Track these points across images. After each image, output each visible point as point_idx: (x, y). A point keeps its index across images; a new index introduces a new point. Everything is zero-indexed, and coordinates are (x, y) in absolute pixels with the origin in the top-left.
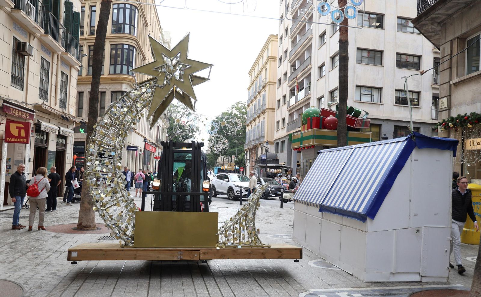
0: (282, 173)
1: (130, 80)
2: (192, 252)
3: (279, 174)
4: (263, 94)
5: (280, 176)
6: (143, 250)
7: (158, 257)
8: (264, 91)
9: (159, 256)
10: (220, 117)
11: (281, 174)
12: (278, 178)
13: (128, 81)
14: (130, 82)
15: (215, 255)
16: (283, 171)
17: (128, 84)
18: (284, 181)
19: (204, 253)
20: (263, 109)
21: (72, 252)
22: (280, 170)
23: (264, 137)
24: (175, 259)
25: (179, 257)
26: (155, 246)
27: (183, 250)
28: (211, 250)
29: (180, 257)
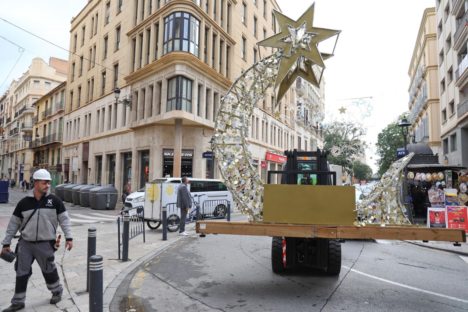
0: (444, 180)
1: (183, 58)
3: (438, 184)
4: (423, 86)
5: (441, 187)
6: (273, 226)
8: (424, 81)
10: (387, 129)
11: (443, 183)
12: (435, 190)
13: (182, 60)
14: (185, 60)
16: (447, 176)
17: (182, 64)
18: (450, 197)
19: (342, 231)
20: (424, 103)
21: (201, 224)
22: (441, 175)
23: (428, 137)
25: (313, 234)
29: (315, 234)
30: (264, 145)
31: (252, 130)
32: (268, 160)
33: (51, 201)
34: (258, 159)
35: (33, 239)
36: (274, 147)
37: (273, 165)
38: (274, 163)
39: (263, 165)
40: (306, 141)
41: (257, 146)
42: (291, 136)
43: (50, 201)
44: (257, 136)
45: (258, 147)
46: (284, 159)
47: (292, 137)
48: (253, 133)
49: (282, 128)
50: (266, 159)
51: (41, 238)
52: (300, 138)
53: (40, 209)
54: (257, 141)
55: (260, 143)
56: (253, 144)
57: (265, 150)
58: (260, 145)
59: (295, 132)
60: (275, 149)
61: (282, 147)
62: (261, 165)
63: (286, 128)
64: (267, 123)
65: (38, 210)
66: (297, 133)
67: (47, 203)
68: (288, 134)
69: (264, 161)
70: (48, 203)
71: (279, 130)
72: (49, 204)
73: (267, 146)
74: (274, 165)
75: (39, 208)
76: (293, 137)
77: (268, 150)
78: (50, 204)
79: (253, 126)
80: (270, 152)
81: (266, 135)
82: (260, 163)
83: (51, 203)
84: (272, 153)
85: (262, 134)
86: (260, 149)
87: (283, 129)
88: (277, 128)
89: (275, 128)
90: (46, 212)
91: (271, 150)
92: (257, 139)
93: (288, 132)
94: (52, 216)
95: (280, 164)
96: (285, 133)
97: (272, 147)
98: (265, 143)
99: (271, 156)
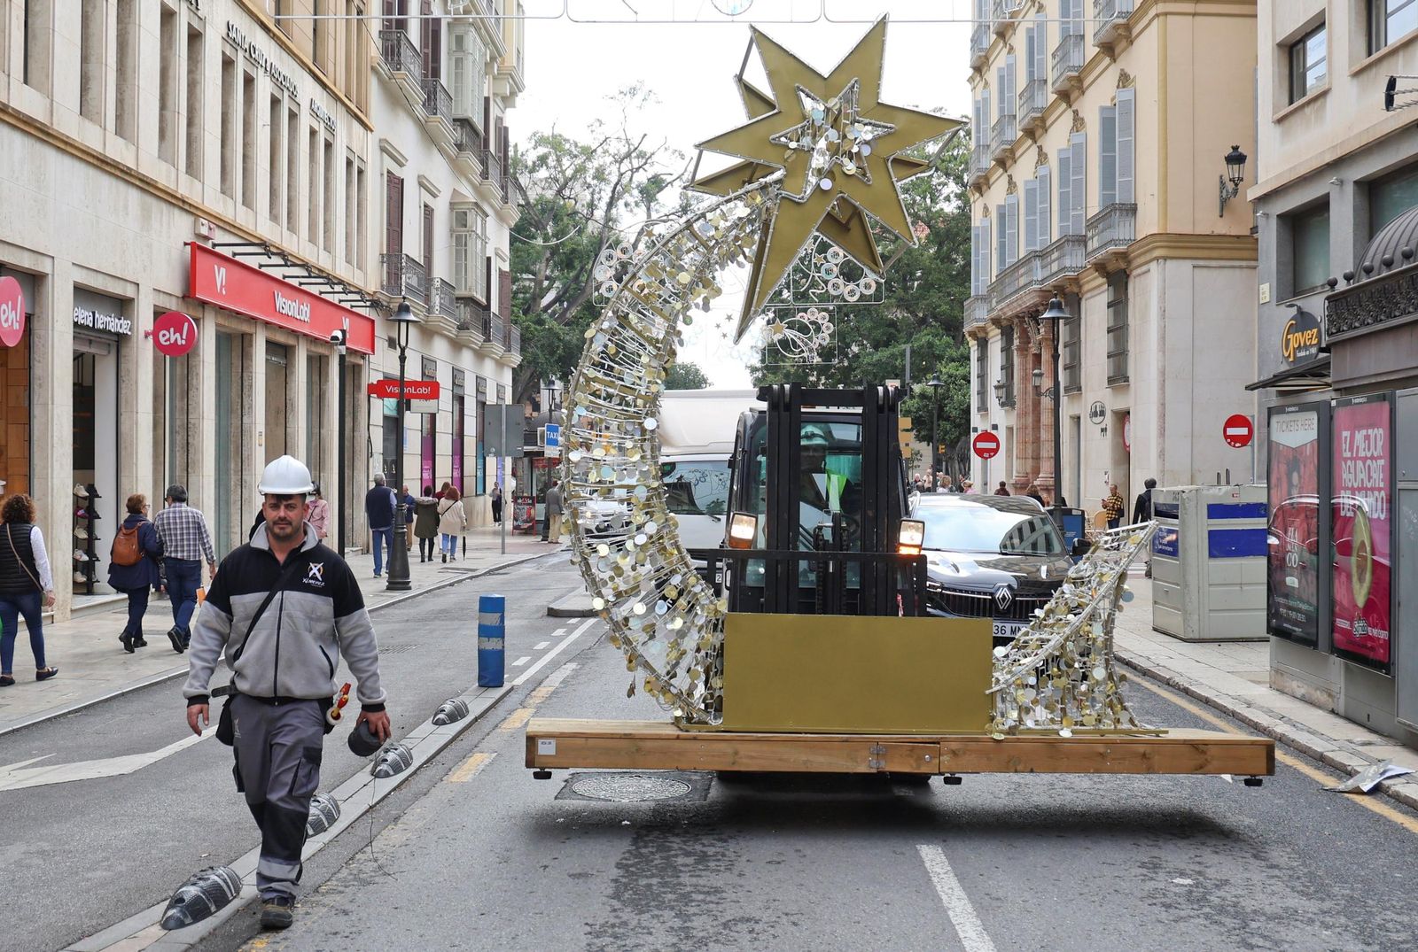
2: (913, 747)
4: (1000, 69)
6: (758, 740)
7: (805, 762)
8: (1006, 50)
9: (811, 758)
15: (989, 759)
19: (954, 753)
21: (540, 741)
24: (862, 769)
25: (874, 763)
26: (790, 726)
27: (886, 741)
28: (977, 740)
29: (878, 762)
30: (171, 186)
31: (85, 59)
32: (204, 304)
33: (319, 570)
34: (129, 292)
35: (264, 688)
36: (242, 218)
37: (237, 344)
38: (245, 328)
39: (170, 337)
40: (428, 212)
41: (122, 186)
42: (349, 163)
43: (315, 569)
44: (119, 117)
45: (133, 195)
46: (306, 309)
47: (356, 172)
48: (93, 85)
49: (293, 96)
50: (188, 295)
51: (288, 690)
52: (396, 186)
53: (286, 593)
54: (117, 150)
55: (144, 170)
56: (92, 172)
57: (181, 228)
58: (146, 185)
59: (372, 141)
60: (250, 228)
61: (292, 226)
62: (155, 334)
63: (318, 103)
64: (195, 37)
65: (279, 595)
66: (383, 150)
67: (307, 576)
68: (328, 146)
69: (173, 305)
70: (311, 574)
71: (275, 102)
72: (314, 577)
73: (195, 199)
74: (245, 341)
75: (283, 590)
76: (360, 172)
77: (204, 231)
78: (317, 579)
79: (93, 28)
80: (218, 249)
81: (190, 123)
82: (145, 320)
83: (318, 576)
84: (227, 252)
85: (163, 106)
86: (146, 216)
87: (304, 100)
88: (264, 88)
89: (249, 81)
90: (302, 605)
91: (220, 237)
92: (120, 131)
93: (330, 129)
94: (319, 619)
95: (281, 338)
96: (313, 133)
97: (229, 216)
98: (183, 177)
99: (221, 274)
